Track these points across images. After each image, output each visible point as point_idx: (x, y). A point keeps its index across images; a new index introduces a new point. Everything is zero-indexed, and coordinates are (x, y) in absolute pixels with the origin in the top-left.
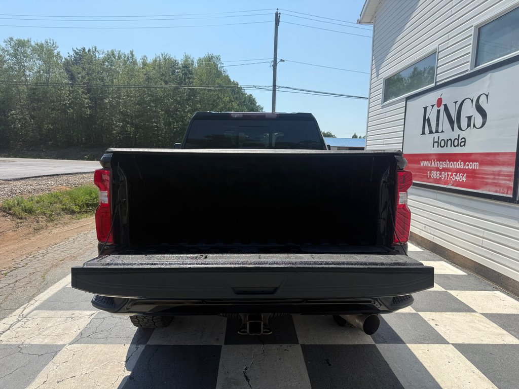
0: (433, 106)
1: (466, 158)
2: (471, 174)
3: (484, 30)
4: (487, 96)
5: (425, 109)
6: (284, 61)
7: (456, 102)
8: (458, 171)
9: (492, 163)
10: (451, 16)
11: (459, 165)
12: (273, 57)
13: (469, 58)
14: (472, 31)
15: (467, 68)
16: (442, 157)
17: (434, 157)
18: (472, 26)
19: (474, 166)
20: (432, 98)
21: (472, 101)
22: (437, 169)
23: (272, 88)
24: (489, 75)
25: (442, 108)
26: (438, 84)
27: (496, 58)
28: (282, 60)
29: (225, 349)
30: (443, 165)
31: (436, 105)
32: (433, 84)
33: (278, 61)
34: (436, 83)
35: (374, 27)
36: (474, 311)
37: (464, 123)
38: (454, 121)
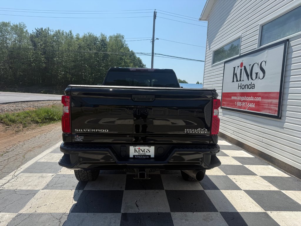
0: (238, 67)
1: (255, 95)
2: (257, 103)
3: (265, 27)
4: (266, 62)
5: (234, 68)
6: (158, 39)
7: (250, 65)
8: (251, 102)
9: (268, 98)
10: (248, 19)
11: (251, 99)
12: (152, 37)
13: (257, 41)
14: (258, 27)
15: (256, 47)
16: (243, 94)
17: (239, 94)
18: (258, 25)
19: (259, 99)
20: (238, 62)
21: (258, 64)
22: (240, 101)
23: (151, 54)
24: (266, 51)
25: (243, 68)
26: (241, 55)
27: (270, 42)
28: (157, 39)
29: (125, 192)
30: (243, 99)
31: (240, 66)
32: (239, 55)
33: (155, 39)
34: (240, 54)
35: (208, 22)
36: (256, 175)
37: (254, 76)
38: (249, 75)
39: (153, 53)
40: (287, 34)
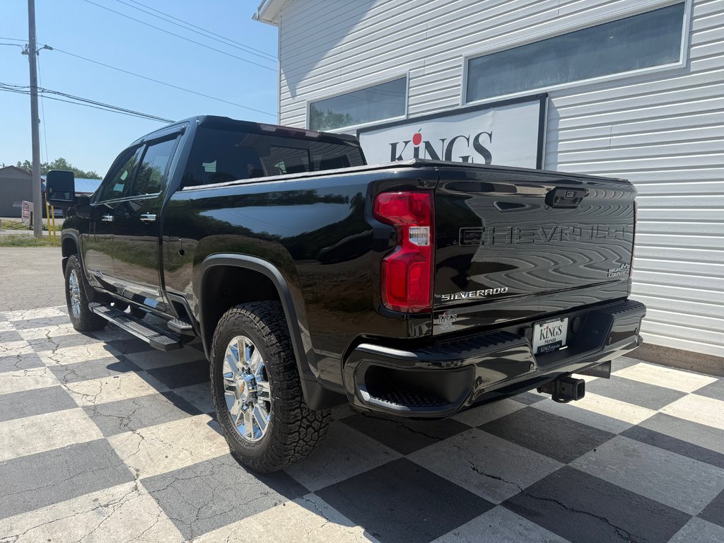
0: (406, 143)
3: (475, 63)
4: (490, 135)
5: (394, 146)
6: (51, 49)
7: (443, 140)
12: (27, 38)
14: (461, 61)
15: (458, 102)
18: (461, 56)
21: (468, 140)
23: (29, 89)
24: (491, 113)
25: (422, 146)
27: (496, 96)
28: (46, 47)
31: (412, 142)
32: (404, 116)
33: (38, 46)
34: (408, 115)
35: (281, 30)
39: (34, 86)
40: (541, 82)
